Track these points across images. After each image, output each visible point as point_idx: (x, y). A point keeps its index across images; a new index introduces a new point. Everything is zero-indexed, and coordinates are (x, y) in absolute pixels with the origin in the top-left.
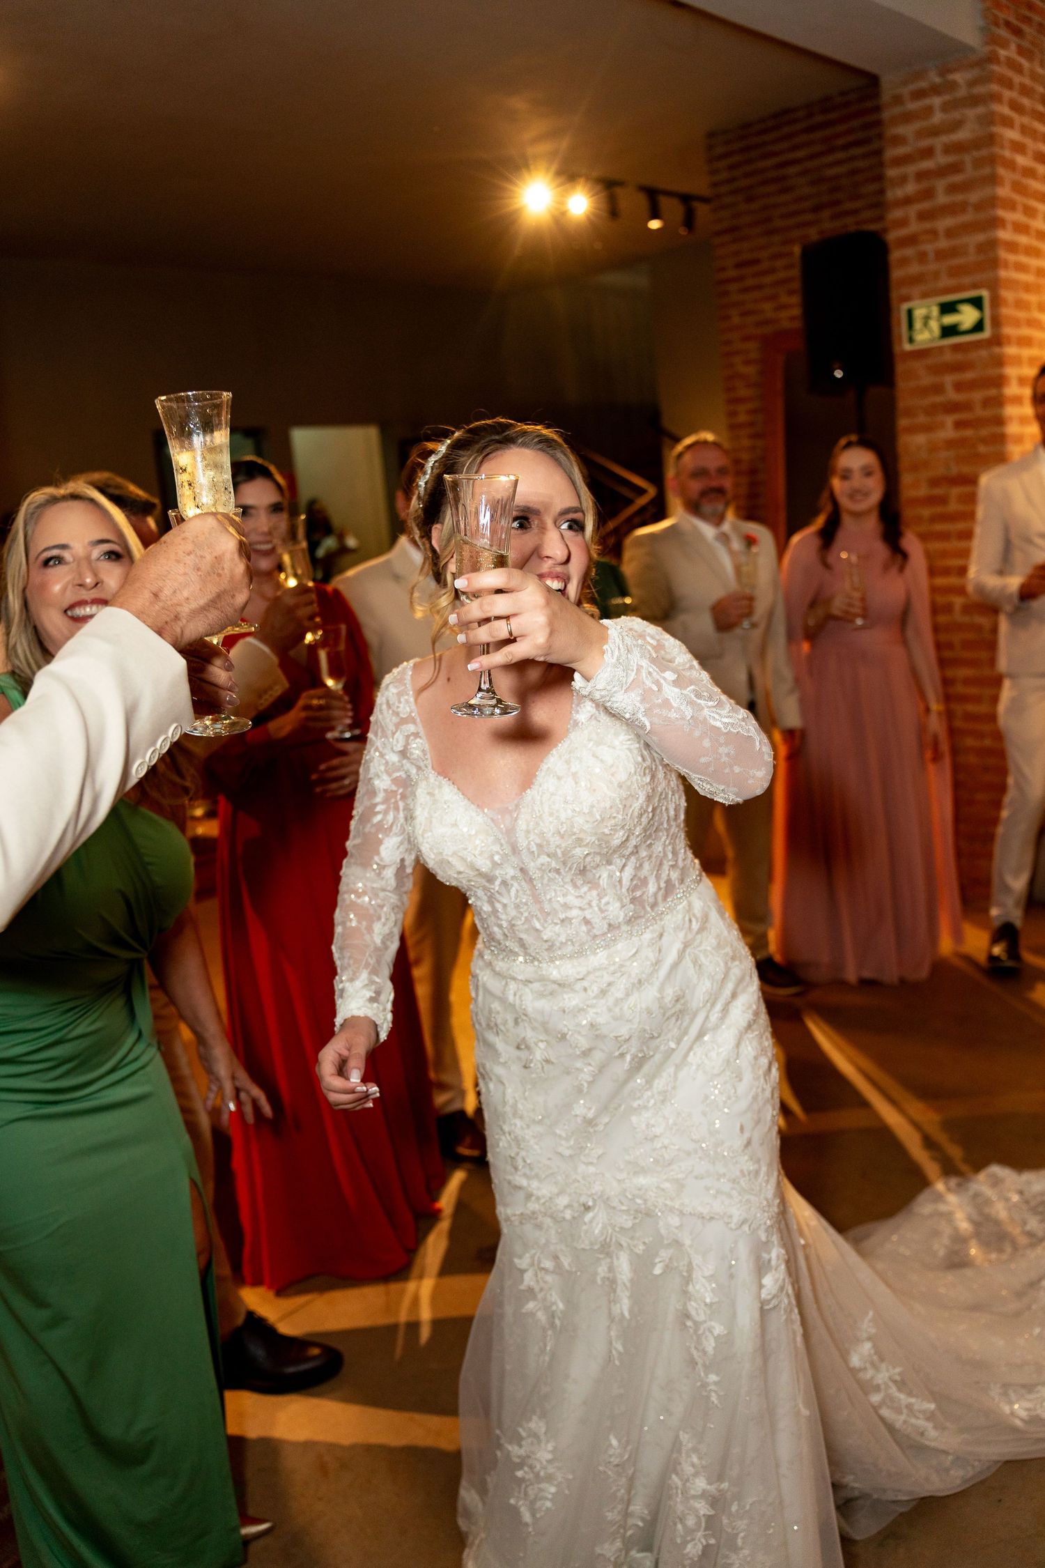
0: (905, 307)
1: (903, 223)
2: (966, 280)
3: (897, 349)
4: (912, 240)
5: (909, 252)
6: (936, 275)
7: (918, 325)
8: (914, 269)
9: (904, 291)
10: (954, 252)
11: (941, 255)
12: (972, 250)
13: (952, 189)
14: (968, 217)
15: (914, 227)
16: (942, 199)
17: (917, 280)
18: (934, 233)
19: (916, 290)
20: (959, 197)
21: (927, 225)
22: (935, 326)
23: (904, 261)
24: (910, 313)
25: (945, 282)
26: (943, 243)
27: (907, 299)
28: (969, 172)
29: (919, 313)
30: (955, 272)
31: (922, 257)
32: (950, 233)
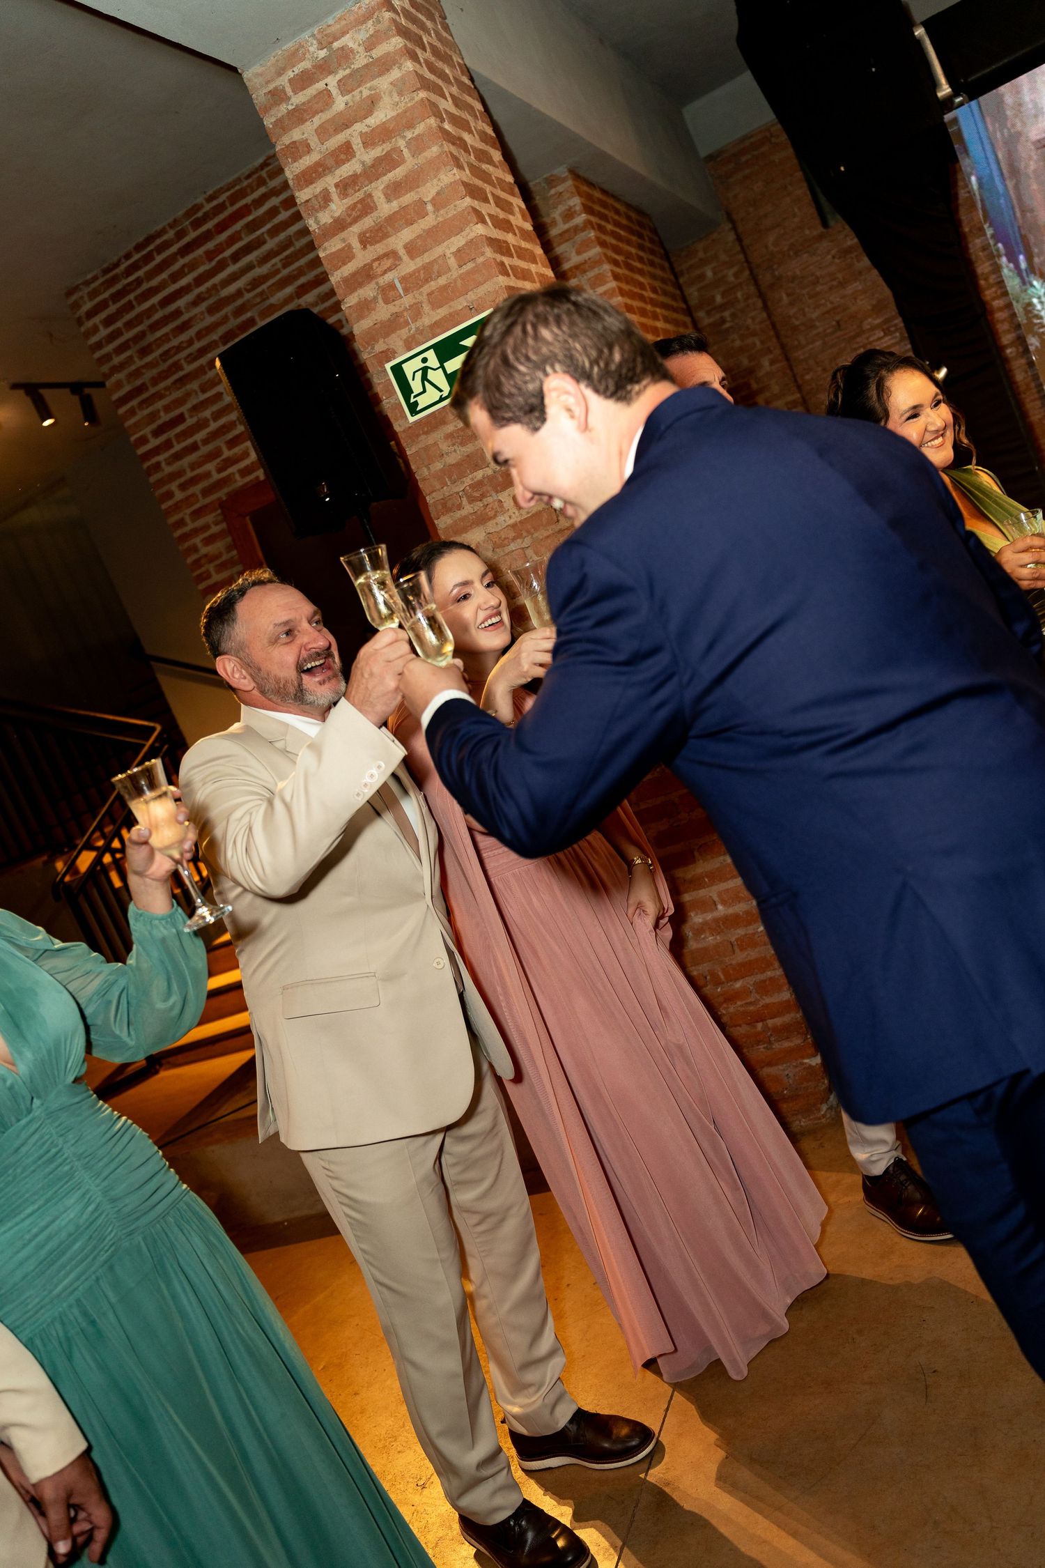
0: (388, 366)
1: (345, 255)
2: (460, 304)
3: (398, 427)
4: (365, 275)
5: (368, 291)
6: (416, 311)
7: (416, 386)
8: (383, 312)
9: (380, 346)
10: (427, 273)
11: (412, 283)
12: (452, 262)
13: (395, 190)
14: (429, 221)
15: (362, 257)
16: (386, 208)
17: (392, 325)
18: (393, 254)
19: (396, 341)
20: (408, 198)
21: (380, 248)
22: (437, 377)
23: (365, 307)
24: (398, 370)
25: (431, 316)
26: (409, 266)
27: (388, 355)
28: (410, 163)
29: (409, 369)
30: (439, 299)
31: (388, 293)
32: (413, 249)
